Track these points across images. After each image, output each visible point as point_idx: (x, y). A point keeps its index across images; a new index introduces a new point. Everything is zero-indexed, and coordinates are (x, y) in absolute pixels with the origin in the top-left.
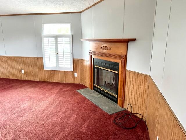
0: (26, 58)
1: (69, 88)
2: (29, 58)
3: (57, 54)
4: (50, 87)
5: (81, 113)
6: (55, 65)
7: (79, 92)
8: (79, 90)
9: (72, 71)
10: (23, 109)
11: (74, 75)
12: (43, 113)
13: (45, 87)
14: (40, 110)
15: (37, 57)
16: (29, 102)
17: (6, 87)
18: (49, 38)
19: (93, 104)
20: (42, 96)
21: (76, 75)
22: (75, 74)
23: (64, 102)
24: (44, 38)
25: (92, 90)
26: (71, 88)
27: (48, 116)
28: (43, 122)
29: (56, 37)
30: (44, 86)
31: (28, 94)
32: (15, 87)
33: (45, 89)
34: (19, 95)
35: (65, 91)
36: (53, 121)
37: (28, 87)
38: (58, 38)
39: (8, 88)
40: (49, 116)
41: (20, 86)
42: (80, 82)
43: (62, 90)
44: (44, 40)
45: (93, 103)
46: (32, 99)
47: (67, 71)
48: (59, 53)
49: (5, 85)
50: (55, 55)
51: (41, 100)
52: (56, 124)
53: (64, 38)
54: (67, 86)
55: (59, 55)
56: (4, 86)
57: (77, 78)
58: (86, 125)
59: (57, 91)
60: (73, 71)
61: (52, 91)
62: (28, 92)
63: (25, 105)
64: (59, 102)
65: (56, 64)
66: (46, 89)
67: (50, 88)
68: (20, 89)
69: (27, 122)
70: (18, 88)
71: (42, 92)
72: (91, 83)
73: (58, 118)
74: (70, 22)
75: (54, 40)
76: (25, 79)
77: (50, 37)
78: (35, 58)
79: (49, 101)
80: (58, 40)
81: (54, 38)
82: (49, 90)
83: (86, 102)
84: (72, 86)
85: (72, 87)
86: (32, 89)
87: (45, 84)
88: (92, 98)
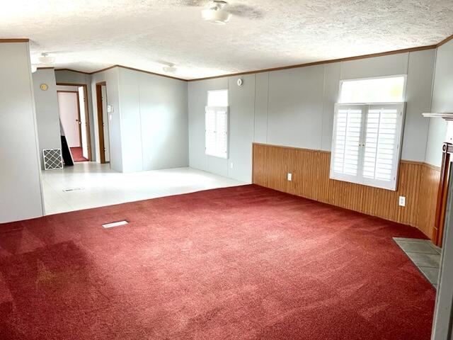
0: (299, 150)
1: (377, 228)
2: (304, 150)
3: (362, 145)
4: (333, 216)
5: (378, 284)
6: (355, 172)
7: (398, 243)
8: (400, 238)
9: (394, 190)
10: (269, 241)
11: (397, 201)
12: (300, 258)
13: (324, 214)
14: (294, 252)
15: (319, 151)
16: (283, 234)
17: (256, 200)
18: (350, 111)
19: (420, 278)
20: (310, 229)
21: (402, 201)
22: (401, 197)
23: (349, 253)
24: (340, 111)
25: (437, 247)
26: (382, 229)
27: (305, 266)
28: (292, 272)
29: (365, 108)
30: (322, 213)
31: (286, 220)
32: (269, 203)
33: (322, 218)
34: (271, 218)
35: (363, 233)
36: (310, 278)
37: (293, 207)
38: (370, 111)
39: (258, 202)
40: (307, 268)
41: (279, 203)
42: (411, 221)
43: (357, 229)
44: (339, 115)
45: (422, 274)
46: (290, 230)
47: (380, 189)
48: (367, 145)
49: (255, 196)
50: (357, 149)
51: (306, 236)
52: (314, 284)
53: (382, 111)
54: (372, 224)
55: (366, 149)
56: (254, 198)
57: (406, 209)
58: (377, 310)
59: (346, 228)
60: (397, 191)
61: (335, 226)
62: (287, 216)
63: (273, 236)
64: (339, 250)
65: (358, 170)
66: (323, 220)
67: (332, 219)
68: (276, 209)
69: (267, 263)
70: (273, 205)
71: (313, 223)
72: (438, 228)
73: (322, 276)
74: (406, 71)
75: (360, 116)
76: (291, 193)
77: (352, 109)
78: (315, 151)
79: (320, 242)
80: (369, 116)
81: (360, 111)
82: (330, 222)
83: (405, 268)
84: (387, 226)
85: (385, 228)
86: (298, 213)
87: (326, 209)
88: (425, 264)
